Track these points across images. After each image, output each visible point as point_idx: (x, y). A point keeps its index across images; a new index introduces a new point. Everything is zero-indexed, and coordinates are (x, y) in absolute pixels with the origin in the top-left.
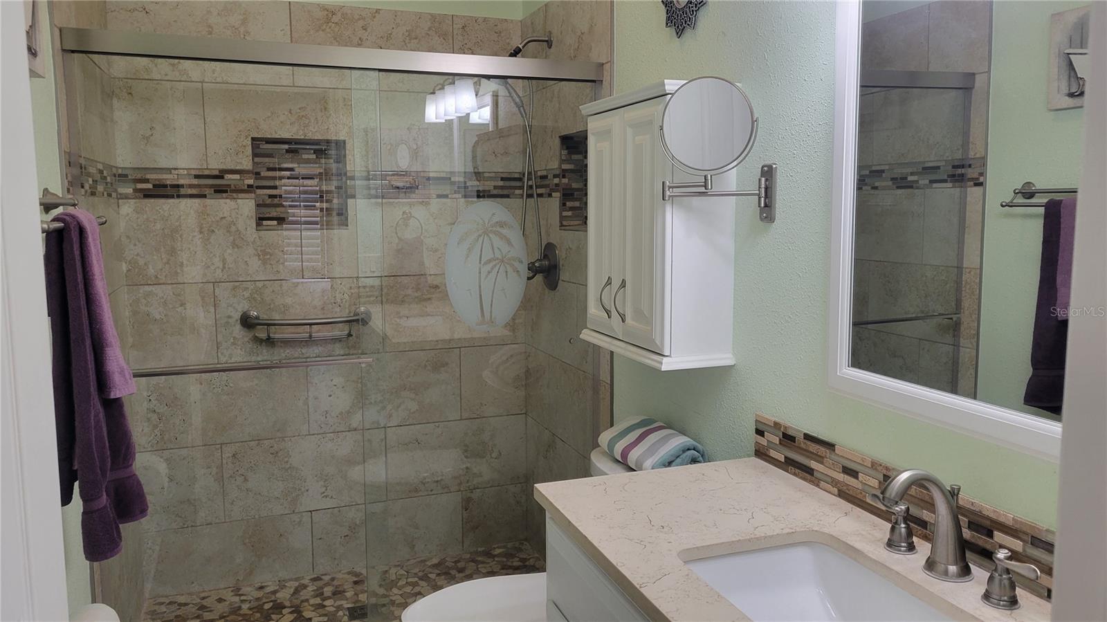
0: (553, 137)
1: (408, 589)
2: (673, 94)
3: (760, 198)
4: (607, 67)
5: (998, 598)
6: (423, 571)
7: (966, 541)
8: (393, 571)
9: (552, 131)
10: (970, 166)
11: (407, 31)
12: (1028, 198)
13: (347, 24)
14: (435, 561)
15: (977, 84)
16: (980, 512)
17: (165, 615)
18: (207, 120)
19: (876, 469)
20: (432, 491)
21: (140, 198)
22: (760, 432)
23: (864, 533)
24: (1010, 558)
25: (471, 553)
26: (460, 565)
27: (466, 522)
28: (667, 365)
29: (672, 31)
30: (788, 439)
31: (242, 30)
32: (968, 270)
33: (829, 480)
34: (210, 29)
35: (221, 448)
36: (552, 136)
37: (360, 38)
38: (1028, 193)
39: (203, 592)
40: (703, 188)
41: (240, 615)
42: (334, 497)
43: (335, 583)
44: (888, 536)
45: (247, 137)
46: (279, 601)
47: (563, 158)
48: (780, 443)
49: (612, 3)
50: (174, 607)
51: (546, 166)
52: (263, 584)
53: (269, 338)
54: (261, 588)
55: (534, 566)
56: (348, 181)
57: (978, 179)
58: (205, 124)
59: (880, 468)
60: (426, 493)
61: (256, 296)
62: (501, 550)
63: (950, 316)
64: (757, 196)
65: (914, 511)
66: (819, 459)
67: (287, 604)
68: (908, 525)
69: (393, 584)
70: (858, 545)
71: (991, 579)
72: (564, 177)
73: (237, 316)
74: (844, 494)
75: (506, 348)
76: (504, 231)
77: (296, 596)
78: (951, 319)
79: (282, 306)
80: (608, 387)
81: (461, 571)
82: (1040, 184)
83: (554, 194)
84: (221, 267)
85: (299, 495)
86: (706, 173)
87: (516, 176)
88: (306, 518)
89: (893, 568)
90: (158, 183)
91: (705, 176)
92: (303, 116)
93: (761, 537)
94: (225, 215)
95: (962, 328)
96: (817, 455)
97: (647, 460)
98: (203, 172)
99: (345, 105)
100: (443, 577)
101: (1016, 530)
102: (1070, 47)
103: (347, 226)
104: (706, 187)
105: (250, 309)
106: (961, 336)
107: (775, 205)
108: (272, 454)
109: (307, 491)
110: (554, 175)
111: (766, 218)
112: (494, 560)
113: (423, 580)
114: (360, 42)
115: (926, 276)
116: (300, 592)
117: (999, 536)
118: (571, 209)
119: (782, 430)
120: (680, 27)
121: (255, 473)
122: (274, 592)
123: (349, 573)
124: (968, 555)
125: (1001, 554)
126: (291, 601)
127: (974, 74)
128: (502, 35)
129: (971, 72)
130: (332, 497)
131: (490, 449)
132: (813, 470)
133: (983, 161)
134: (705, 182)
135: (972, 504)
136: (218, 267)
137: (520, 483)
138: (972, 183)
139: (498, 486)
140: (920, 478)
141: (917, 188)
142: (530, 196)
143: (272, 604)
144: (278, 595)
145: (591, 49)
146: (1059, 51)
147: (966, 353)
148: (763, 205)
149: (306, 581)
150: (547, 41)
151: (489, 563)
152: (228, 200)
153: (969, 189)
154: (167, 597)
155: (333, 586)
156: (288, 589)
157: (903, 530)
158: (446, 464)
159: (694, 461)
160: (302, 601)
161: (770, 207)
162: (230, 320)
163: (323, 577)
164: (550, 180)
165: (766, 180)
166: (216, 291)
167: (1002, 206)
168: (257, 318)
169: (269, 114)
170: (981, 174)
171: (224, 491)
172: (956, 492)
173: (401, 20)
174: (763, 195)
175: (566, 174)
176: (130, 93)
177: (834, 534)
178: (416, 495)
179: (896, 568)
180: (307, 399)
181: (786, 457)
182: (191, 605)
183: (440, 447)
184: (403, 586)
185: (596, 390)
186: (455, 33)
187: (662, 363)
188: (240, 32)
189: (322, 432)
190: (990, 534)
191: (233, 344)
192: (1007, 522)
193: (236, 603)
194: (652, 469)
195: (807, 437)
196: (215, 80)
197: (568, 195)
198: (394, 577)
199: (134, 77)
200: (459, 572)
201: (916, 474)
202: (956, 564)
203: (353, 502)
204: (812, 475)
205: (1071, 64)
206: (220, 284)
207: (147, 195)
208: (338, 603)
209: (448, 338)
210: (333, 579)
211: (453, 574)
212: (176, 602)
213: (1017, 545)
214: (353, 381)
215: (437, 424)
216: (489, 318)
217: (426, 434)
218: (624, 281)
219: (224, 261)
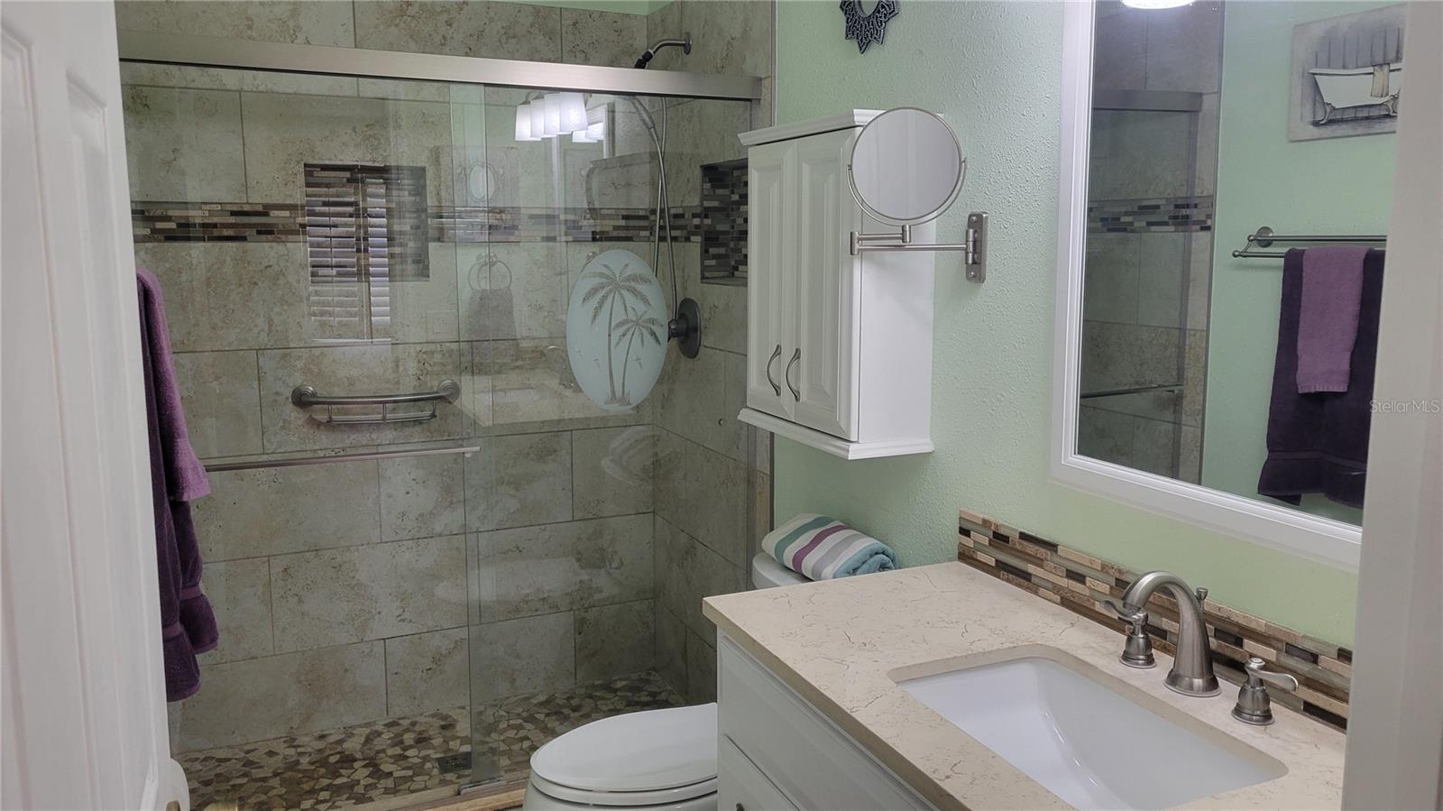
0: (692, 165)
1: (511, 733)
2: (865, 128)
3: (967, 253)
4: (766, 83)
5: (1250, 712)
6: (528, 711)
7: (1213, 652)
8: (490, 712)
9: (691, 159)
10: (1196, 206)
11: (503, 27)
12: (1265, 246)
13: (426, 18)
14: (542, 698)
15: (1206, 107)
16: (1228, 618)
17: (201, 773)
18: (247, 141)
19: (1107, 572)
20: (536, 610)
21: (160, 241)
22: (964, 532)
23: (1094, 645)
24: (1264, 668)
25: (587, 687)
26: (575, 702)
27: (580, 649)
28: (855, 452)
29: (854, 44)
30: (1000, 539)
31: (291, 24)
32: (1192, 333)
33: (1050, 586)
34: (250, 23)
35: (269, 561)
36: (690, 165)
37: (443, 37)
38: (1263, 239)
39: (247, 744)
40: (901, 241)
41: (299, 771)
42: (414, 620)
43: (417, 728)
44: (1124, 649)
45: (298, 162)
46: (346, 753)
47: (706, 192)
48: (990, 544)
49: (773, 4)
50: (212, 764)
51: (682, 202)
52: (325, 733)
53: (330, 421)
54: (322, 737)
55: (667, 701)
56: (429, 220)
57: (1205, 222)
58: (244, 145)
59: (1111, 571)
60: (529, 614)
61: (312, 366)
62: (624, 683)
63: (1171, 389)
64: (963, 252)
65: (1153, 620)
66: (1039, 562)
67: (358, 755)
68: (1147, 635)
69: (491, 728)
70: (1088, 660)
71: (1243, 692)
72: (706, 217)
73: (288, 393)
74: (1069, 603)
75: (630, 430)
76: (641, 287)
77: (368, 746)
78: (1173, 391)
79: (345, 380)
80: (767, 479)
81: (575, 709)
82: (1277, 231)
83: (692, 238)
84: (266, 329)
85: (369, 619)
86: (904, 223)
87: (640, 214)
88: (378, 648)
89: (1130, 682)
90: (183, 221)
91: (903, 227)
92: (370, 136)
93: (979, 653)
94: (271, 264)
95: (1185, 403)
96: (1035, 557)
97: (825, 567)
98: (241, 207)
99: (424, 122)
100: (554, 717)
101: (1269, 637)
102: (1316, 66)
103: (428, 276)
104: (903, 239)
105: (305, 383)
106: (1183, 411)
107: (985, 260)
108: (334, 567)
109: (379, 613)
110: (693, 214)
111: (974, 276)
112: (616, 695)
113: (528, 722)
114: (443, 41)
115: (1142, 340)
116: (372, 740)
117: (1249, 645)
118: (715, 257)
119: (993, 528)
120: (864, 40)
121: (312, 593)
122: (340, 742)
123: (433, 716)
124: (1215, 666)
125: (1255, 664)
126: (363, 753)
127: (1201, 95)
128: (624, 33)
129: (1199, 91)
130: (410, 621)
131: (610, 557)
132: (1030, 574)
133: (1211, 200)
134: (902, 234)
135: (1220, 609)
136: (263, 330)
137: (647, 599)
138: (1198, 227)
139: (620, 603)
140: (1164, 580)
141: (1133, 231)
142: (662, 239)
143: (338, 756)
144: (345, 745)
145: (745, 59)
146: (1304, 68)
147: (1188, 433)
148: (970, 262)
149: (379, 728)
150: (683, 45)
151: (609, 699)
152: (275, 244)
153: (1194, 234)
154: (200, 751)
155: (415, 732)
156: (356, 737)
157: (1141, 641)
158: (555, 577)
159: (883, 567)
160: (378, 752)
161: (979, 264)
162: (279, 398)
163: (401, 721)
164: (687, 219)
165: (975, 232)
166: (260, 360)
167: (1235, 256)
168: (314, 394)
169: (328, 134)
170: (1209, 216)
171: (272, 616)
172: (1203, 596)
173: (496, 14)
174: (971, 250)
175: (709, 213)
176: (146, 105)
177: (1061, 647)
178: (517, 616)
179: (1137, 683)
180: (378, 497)
181: (997, 561)
182: (234, 761)
183: (546, 555)
184: (505, 730)
185: (750, 483)
186: (564, 30)
187: (848, 451)
188: (288, 26)
189: (397, 538)
190: (1239, 643)
191: (283, 428)
192: (1259, 629)
193: (292, 756)
194: (834, 578)
195: (1023, 536)
196: (257, 88)
197: (711, 239)
198: (491, 720)
199: (151, 84)
200: (574, 711)
201: (1157, 577)
202: (1201, 676)
203: (437, 626)
204: (1029, 580)
205: (1316, 84)
206: (265, 351)
207: (170, 237)
208: (424, 753)
209: (556, 418)
210: (414, 724)
211: (566, 713)
212: (213, 758)
213: (1271, 654)
214: (437, 474)
215: (543, 527)
216: (621, 394)
217: (530, 540)
218: (798, 351)
219: (270, 322)
